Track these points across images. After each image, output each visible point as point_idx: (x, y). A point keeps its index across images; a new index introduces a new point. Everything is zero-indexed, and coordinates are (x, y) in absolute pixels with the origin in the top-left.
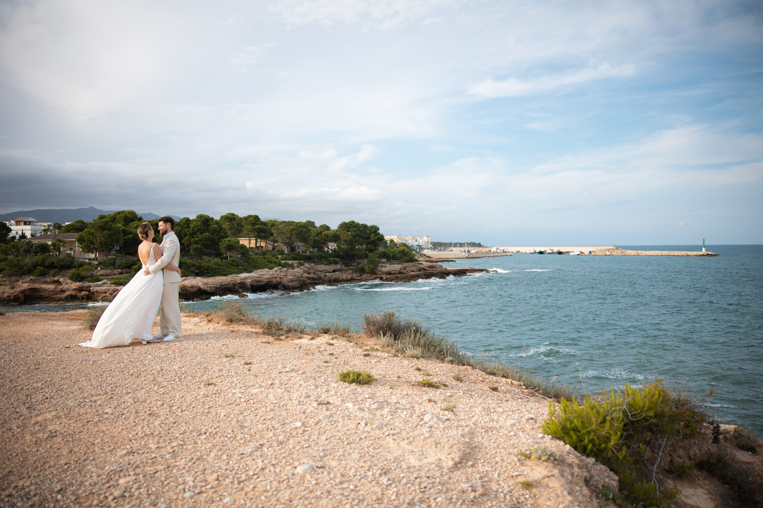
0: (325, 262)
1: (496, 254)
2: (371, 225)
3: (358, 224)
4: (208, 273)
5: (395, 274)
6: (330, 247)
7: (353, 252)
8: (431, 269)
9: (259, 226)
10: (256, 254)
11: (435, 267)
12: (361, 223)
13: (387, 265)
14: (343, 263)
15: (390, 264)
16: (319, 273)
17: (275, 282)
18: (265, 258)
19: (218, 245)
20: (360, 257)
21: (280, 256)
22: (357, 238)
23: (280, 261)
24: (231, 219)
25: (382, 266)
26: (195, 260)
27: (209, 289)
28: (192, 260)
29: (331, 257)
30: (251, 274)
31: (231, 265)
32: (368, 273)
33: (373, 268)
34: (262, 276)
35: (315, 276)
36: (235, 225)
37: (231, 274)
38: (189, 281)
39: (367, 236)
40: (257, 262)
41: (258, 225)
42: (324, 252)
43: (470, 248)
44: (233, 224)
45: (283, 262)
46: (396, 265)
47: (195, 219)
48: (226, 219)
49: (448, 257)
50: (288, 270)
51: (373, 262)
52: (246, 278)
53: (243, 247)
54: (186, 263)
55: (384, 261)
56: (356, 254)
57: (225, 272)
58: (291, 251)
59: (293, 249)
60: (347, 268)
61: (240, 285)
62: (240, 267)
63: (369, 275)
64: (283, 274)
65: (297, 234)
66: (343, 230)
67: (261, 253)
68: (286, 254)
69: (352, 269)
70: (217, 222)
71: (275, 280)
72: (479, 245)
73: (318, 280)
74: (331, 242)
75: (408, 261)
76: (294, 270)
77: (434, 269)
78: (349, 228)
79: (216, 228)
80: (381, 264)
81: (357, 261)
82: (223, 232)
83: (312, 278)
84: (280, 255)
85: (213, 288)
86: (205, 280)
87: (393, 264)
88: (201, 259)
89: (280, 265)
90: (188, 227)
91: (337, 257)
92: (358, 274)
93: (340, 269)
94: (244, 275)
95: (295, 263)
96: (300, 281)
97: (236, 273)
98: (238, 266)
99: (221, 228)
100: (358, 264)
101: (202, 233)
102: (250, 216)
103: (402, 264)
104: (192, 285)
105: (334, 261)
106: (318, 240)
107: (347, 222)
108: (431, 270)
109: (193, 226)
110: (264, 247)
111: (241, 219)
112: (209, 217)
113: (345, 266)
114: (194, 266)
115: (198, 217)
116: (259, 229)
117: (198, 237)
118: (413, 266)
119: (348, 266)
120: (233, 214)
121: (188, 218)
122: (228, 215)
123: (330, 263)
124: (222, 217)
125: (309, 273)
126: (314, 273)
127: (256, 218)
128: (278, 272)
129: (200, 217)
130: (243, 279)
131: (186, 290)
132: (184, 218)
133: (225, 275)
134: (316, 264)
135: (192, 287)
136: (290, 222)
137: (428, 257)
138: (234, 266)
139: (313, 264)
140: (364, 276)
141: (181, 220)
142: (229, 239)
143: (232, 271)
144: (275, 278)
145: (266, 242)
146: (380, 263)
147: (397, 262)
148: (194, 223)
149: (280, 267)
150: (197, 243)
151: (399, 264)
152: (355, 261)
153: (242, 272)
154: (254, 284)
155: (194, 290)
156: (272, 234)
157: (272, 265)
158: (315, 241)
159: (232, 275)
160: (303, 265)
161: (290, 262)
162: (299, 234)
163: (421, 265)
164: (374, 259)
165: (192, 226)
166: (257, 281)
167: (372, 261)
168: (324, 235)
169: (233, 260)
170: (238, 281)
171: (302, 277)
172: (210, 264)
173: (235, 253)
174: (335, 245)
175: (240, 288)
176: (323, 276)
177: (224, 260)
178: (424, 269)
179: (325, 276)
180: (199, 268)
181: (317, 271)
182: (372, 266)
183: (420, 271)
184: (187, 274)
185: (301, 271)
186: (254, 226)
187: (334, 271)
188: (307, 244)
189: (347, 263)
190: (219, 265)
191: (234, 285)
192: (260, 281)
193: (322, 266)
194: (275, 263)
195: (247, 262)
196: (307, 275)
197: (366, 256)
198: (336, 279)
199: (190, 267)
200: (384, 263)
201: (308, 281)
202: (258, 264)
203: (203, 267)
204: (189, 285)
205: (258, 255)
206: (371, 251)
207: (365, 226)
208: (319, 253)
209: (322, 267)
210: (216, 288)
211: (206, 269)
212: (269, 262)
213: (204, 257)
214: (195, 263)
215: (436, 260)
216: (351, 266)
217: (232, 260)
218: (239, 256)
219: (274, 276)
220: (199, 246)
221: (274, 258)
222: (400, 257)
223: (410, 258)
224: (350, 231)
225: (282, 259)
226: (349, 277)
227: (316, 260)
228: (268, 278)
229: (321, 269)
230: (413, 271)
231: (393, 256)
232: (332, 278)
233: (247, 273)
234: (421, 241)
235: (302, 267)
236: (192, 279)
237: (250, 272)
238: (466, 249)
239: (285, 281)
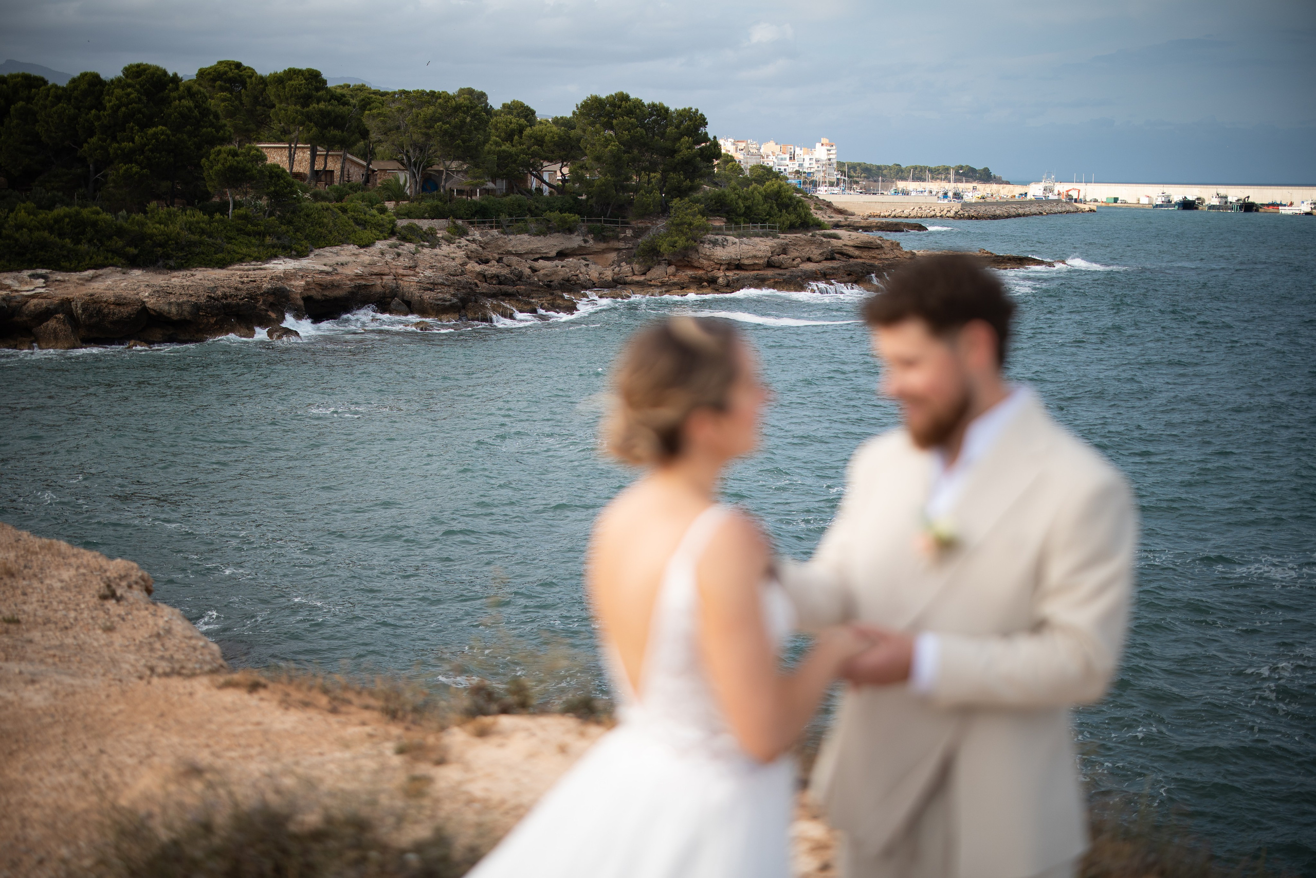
0: (533, 226)
1: (1047, 208)
2: (680, 107)
3: (638, 104)
4: (169, 257)
5: (753, 267)
6: (546, 177)
7: (624, 196)
8: (865, 254)
9: (322, 105)
10: (316, 197)
11: (879, 247)
12: (647, 101)
13: (730, 238)
14: (590, 231)
15: (740, 236)
16: (514, 259)
17: (379, 289)
18: (344, 210)
19: (199, 166)
20: (646, 213)
21: (390, 205)
22: (636, 151)
23: (392, 222)
24: (232, 81)
25: (715, 243)
26: (123, 213)
27: (174, 310)
28: (115, 213)
29: (551, 209)
30: (304, 263)
31: (240, 231)
32: (670, 264)
33: (686, 248)
34: (340, 270)
35: (505, 271)
36: (245, 100)
37: (241, 261)
38: (109, 282)
39: (669, 144)
40: (322, 225)
41: (319, 101)
42: (530, 192)
43: (961, 186)
44: (238, 97)
45: (402, 223)
46: (757, 240)
47: (119, 80)
48: (214, 80)
49: (898, 212)
50: (417, 252)
51: (685, 228)
52: (288, 276)
53: (275, 173)
54: (94, 224)
55: (717, 224)
56: (631, 202)
57: (220, 256)
58: (424, 189)
59: (429, 183)
60: (602, 246)
61: (271, 299)
62: (268, 240)
63: (671, 269)
64: (404, 261)
65: (445, 132)
66: (593, 124)
67: (332, 195)
68: (407, 198)
69: (618, 250)
70: (190, 92)
71: (379, 282)
72: (986, 177)
73: (514, 284)
74: (551, 160)
75: (792, 228)
76: (437, 251)
77: (873, 253)
78: (608, 114)
79: (190, 109)
80: (710, 236)
81: (634, 223)
82: (212, 125)
83: (497, 276)
84: (390, 200)
85: (187, 308)
86: (159, 280)
87: (749, 236)
88: (145, 212)
89: (393, 233)
90: (99, 105)
91: (570, 210)
92: (636, 267)
93: (580, 247)
94: (281, 266)
95: (440, 226)
96: (459, 286)
97: (257, 259)
98: (261, 235)
99: (205, 112)
100: (638, 233)
101: (143, 126)
102: (292, 73)
103: (775, 237)
104: (118, 297)
105: (564, 221)
106: (510, 155)
107: (603, 96)
108: (865, 258)
109: (114, 101)
110: (337, 173)
111: (263, 80)
112: (165, 73)
113: (594, 239)
114: (120, 232)
115: (128, 71)
116: (324, 114)
117: (133, 141)
118: (811, 242)
119: (605, 239)
120: (238, 65)
121: (96, 77)
122: (222, 69)
123: (546, 230)
124: (202, 73)
125: (486, 262)
126: (499, 261)
127: (314, 77)
128: (388, 257)
129: (136, 72)
130: (279, 278)
131: (100, 311)
132: (84, 75)
133: (222, 265)
134: (504, 233)
135: (118, 304)
136: (423, 93)
137: (840, 212)
138: (249, 234)
139: (495, 232)
140: (658, 273)
141: (74, 81)
142: (234, 146)
143: (245, 250)
144: (381, 275)
145: (345, 159)
146: (706, 230)
147: (761, 231)
148: (118, 91)
149: (393, 241)
150: (128, 157)
151: (766, 235)
152: (626, 224)
153: (276, 257)
154: (315, 293)
155: (125, 311)
156: (365, 134)
157: (367, 234)
158: (504, 159)
159: (245, 266)
160: (463, 233)
161: (425, 224)
162: (453, 137)
163: (834, 241)
164: (689, 219)
165: (109, 102)
166: (322, 286)
167: (682, 224)
168: (530, 137)
169: (245, 217)
170: (266, 286)
171: (463, 273)
172: (174, 228)
173: (252, 193)
174: (566, 170)
175: (272, 306)
176: (527, 271)
177: (218, 216)
178: (842, 254)
179: (534, 270)
180: (139, 239)
181: (509, 253)
182: (681, 242)
183: (832, 259)
184: (100, 259)
185: (461, 253)
186: (305, 105)
187: (561, 255)
188: (477, 166)
189: (603, 229)
190: (203, 232)
191: (252, 296)
192: (333, 286)
193: (525, 237)
194: (379, 226)
195: (290, 222)
196: (478, 268)
197: (664, 210)
198: (568, 280)
199: (110, 238)
200: (718, 231)
201: (484, 287)
202: (324, 231)
203: (151, 236)
204: (110, 295)
205: (324, 199)
206: (680, 192)
207: (660, 111)
208: (513, 197)
209: (522, 242)
210: (197, 307)
211: (160, 245)
212: (357, 222)
213: (153, 204)
214: (125, 225)
215: (864, 223)
216: (617, 238)
217: (240, 217)
218: (264, 202)
219: (376, 270)
220: (136, 168)
221: (374, 212)
222: (769, 214)
223: (799, 216)
224: (612, 128)
225: (399, 215)
226: (609, 274)
227: (504, 218)
228: (357, 275)
229: (521, 249)
230: (809, 260)
231: (748, 208)
232: (556, 279)
233: (291, 257)
234: (807, 158)
235: (463, 242)
236: (118, 277)
237: (300, 255)
238: (951, 187)
239: (410, 285)
